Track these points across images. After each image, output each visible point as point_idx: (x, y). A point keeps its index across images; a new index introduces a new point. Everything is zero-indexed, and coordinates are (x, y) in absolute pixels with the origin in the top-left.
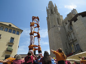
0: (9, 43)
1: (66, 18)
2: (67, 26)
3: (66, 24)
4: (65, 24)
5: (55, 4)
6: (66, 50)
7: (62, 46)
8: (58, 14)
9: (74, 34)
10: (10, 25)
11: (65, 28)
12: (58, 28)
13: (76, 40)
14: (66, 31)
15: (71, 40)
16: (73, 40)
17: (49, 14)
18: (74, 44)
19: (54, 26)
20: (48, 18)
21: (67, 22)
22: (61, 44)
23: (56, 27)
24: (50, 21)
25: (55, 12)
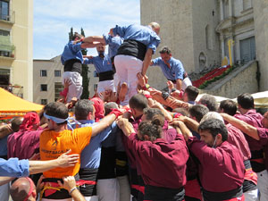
6: (202, 54)
7: (192, 40)
13: (251, 20)
15: (226, 19)
16: (236, 18)
18: (234, 37)
22: (190, 31)
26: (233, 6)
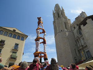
0: (13, 49)
1: (74, 21)
2: (75, 31)
3: (75, 28)
4: (73, 29)
5: (62, 7)
6: (75, 57)
7: (71, 53)
8: (66, 18)
9: (83, 39)
10: (14, 31)
11: (73, 32)
12: (65, 33)
13: (87, 46)
14: (75, 37)
15: (80, 46)
16: (83, 46)
17: (56, 18)
18: (84, 51)
19: (62, 31)
20: (54, 22)
21: (76, 26)
23: (64, 32)
24: (57, 25)
25: (62, 16)
26: (81, 43)
